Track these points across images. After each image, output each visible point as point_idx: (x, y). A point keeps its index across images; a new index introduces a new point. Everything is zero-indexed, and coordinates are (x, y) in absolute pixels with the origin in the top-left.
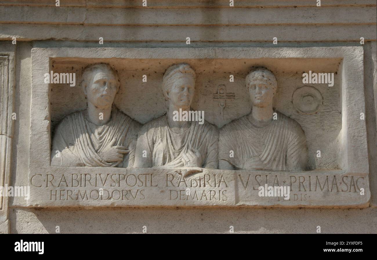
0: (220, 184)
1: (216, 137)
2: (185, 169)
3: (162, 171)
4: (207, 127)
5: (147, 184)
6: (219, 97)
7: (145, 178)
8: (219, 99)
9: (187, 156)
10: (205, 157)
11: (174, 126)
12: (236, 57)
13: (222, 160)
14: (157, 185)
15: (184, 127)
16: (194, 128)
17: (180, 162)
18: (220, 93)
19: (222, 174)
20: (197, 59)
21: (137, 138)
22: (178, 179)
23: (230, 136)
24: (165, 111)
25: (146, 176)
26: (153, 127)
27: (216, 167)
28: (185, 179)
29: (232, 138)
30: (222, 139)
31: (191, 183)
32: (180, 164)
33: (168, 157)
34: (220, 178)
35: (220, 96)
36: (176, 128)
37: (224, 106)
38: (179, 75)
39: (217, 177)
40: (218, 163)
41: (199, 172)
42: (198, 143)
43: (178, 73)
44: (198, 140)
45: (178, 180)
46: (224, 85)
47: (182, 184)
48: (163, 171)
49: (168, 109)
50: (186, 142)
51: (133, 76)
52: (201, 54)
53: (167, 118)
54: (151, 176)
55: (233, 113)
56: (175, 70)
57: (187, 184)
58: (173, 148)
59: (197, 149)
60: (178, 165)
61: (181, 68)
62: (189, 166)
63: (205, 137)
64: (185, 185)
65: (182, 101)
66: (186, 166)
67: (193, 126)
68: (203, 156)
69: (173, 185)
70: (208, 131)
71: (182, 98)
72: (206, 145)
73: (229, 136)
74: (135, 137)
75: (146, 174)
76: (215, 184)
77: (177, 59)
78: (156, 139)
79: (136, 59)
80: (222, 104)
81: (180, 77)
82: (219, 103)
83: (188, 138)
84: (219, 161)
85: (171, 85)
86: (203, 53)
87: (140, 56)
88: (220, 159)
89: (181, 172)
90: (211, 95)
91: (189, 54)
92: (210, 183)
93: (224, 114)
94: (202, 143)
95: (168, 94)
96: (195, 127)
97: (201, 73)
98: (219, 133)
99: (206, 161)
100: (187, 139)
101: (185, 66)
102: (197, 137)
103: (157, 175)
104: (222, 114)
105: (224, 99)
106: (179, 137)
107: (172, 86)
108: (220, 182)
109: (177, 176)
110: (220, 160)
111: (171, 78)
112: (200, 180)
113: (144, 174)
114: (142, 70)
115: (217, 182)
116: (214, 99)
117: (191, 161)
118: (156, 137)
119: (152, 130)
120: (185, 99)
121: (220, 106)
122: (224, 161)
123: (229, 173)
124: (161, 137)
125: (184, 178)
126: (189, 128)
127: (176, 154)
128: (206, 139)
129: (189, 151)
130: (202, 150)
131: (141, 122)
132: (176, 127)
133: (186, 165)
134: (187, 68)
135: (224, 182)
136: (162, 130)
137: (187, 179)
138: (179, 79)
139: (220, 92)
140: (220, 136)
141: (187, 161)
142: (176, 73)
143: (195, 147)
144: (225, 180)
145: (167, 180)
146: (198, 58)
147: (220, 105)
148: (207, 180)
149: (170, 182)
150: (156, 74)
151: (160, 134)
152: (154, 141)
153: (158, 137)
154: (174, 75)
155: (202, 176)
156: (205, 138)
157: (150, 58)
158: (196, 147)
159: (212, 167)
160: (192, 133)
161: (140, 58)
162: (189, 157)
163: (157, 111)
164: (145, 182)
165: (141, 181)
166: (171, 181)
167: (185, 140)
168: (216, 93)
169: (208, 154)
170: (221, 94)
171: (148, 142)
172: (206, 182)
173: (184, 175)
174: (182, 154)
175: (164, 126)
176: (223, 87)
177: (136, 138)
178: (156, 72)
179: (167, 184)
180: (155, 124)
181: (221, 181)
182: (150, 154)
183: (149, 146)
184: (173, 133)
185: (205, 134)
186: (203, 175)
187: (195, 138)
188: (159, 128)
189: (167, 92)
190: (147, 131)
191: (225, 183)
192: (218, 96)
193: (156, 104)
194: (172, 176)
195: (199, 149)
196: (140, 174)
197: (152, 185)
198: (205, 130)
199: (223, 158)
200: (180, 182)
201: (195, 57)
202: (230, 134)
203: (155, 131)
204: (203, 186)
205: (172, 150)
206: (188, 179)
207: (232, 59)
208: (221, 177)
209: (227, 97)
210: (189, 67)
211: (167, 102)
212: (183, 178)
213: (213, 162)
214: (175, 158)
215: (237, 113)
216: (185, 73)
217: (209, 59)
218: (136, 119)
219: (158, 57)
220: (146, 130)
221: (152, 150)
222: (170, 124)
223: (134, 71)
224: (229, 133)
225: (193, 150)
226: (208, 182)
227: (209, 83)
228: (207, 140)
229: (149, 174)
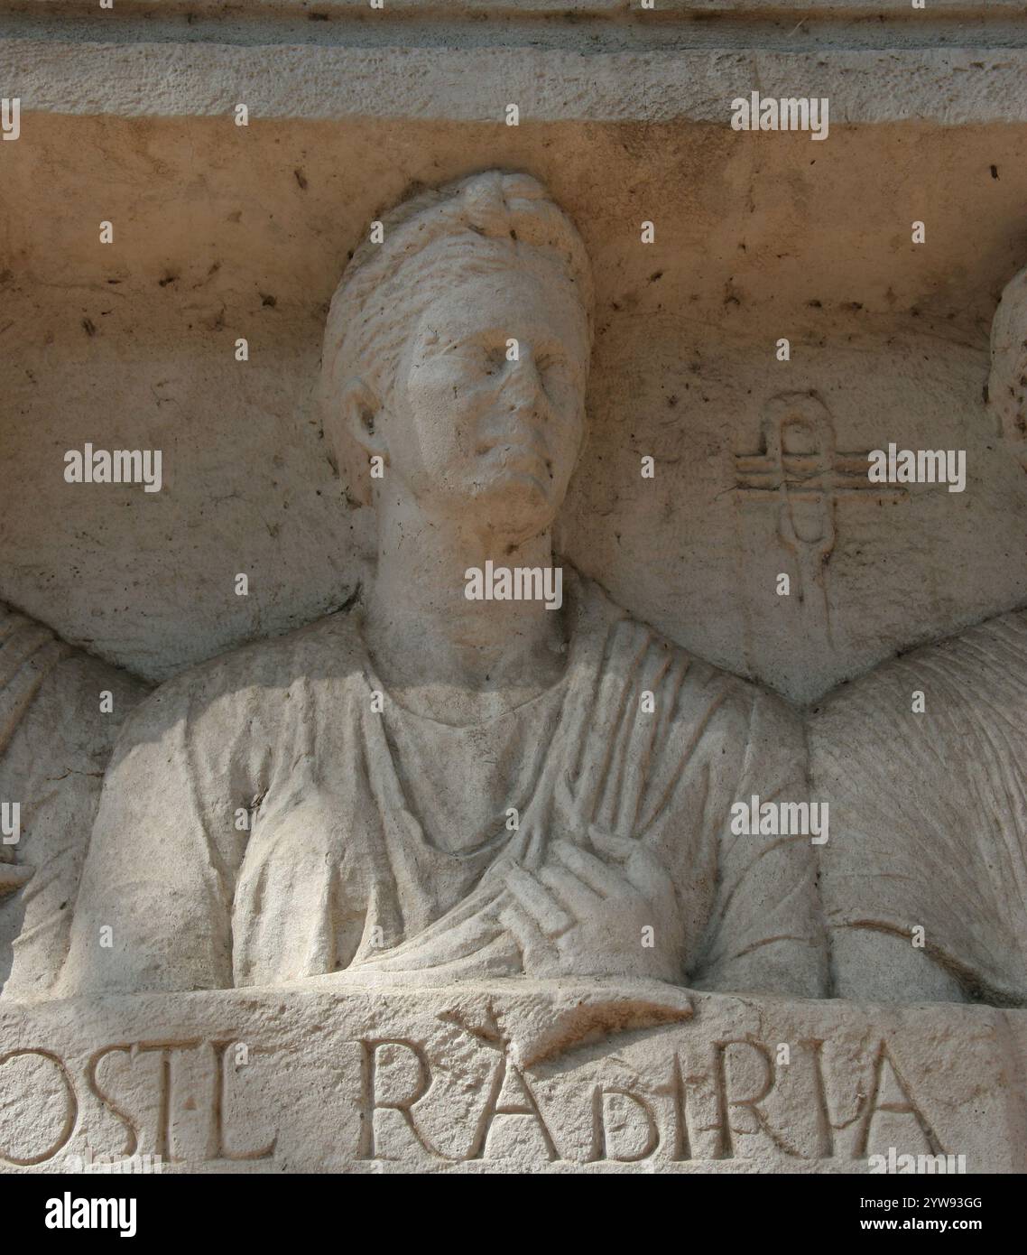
0: (873, 1129)
1: (784, 752)
2: (534, 991)
3: (316, 1009)
4: (705, 685)
5: (171, 1137)
6: (776, 479)
7: (155, 1078)
8: (782, 495)
9: (549, 889)
10: (710, 909)
11: (421, 672)
12: (928, 114)
13: (862, 932)
14: (268, 1141)
15: (511, 684)
16: (598, 681)
17: (488, 937)
18: (785, 453)
19: (879, 1033)
20: (606, 126)
21: (101, 775)
22: (475, 1088)
23: (907, 743)
24: (346, 587)
25: (167, 1066)
26: (245, 685)
27: (813, 982)
28: (540, 1087)
29: (926, 758)
30: (835, 770)
31: (598, 1120)
32: (486, 953)
33: (372, 907)
34: (868, 1075)
35: (787, 470)
36: (439, 690)
37: (825, 546)
38: (458, 251)
39: (839, 1063)
40: (830, 956)
41: (661, 1019)
42: (636, 794)
43: (453, 240)
44: (632, 768)
45: (468, 1097)
46: (812, 393)
47: (506, 1128)
48: (326, 1014)
49: (372, 559)
50: (533, 786)
51: (89, 328)
52: (642, 89)
53: (363, 623)
54: (212, 1058)
55: (902, 592)
56: (429, 217)
57: (557, 1136)
58: (416, 831)
59: (636, 835)
60: (471, 961)
61: (477, 194)
62: (569, 974)
63: (692, 748)
64: (537, 1140)
65: (489, 459)
66: (546, 967)
67: (589, 663)
68: (689, 895)
69: (423, 1144)
70: (712, 712)
71: (489, 434)
72: (710, 810)
73: (894, 746)
74: (83, 764)
75: (167, 1047)
76: (826, 1128)
77: (440, 128)
78: (266, 768)
79: (98, 120)
80: (810, 530)
81: (464, 268)
82: (786, 523)
83: (544, 756)
84: (829, 941)
85: (396, 330)
86: (659, 84)
87: (132, 96)
88: (839, 918)
89: (493, 1017)
90: (712, 460)
91: (540, 89)
92: (774, 1122)
93: (828, 606)
94: (667, 798)
95: (371, 425)
96: (601, 672)
97: (632, 299)
98: (806, 731)
99: (713, 940)
100: (539, 770)
101: (508, 181)
102: (625, 747)
103: (272, 1051)
104: (809, 600)
105: (819, 494)
106: (470, 751)
107: (404, 340)
108: (866, 1106)
109: (464, 1059)
110: (835, 933)
111: (396, 280)
112: (678, 1092)
113: (145, 1048)
114: (162, 283)
115: (841, 1107)
116: (743, 493)
117: (591, 928)
118: (270, 753)
119: (233, 708)
120: (511, 437)
121: (798, 545)
122: (876, 935)
123: (941, 1027)
124: (311, 753)
125: (529, 1076)
126: (548, 684)
127: (449, 882)
128: (707, 767)
129: (565, 852)
130: (674, 850)
131: (144, 665)
132: (438, 678)
133: (538, 961)
134: (523, 199)
135: (911, 1108)
136: (323, 698)
137: (552, 1088)
138: (462, 279)
139: (783, 443)
140: (821, 753)
141: (549, 925)
142: (433, 235)
143: (614, 819)
144: (914, 1087)
145: (366, 1101)
146: (614, 118)
147: (790, 537)
148: (745, 1089)
149: (397, 1113)
150: (269, 312)
151: (302, 729)
152: (248, 784)
153: (289, 749)
154: (421, 256)
155: (695, 1058)
156: (694, 760)
157: (213, 112)
158: (624, 822)
159: (777, 981)
160: (580, 714)
161: (134, 114)
162: (564, 894)
163: (280, 586)
164: (154, 1115)
165: (114, 1111)
166: (404, 1108)
167: (525, 777)
168: (754, 447)
169: (726, 886)
170: (791, 461)
171: (196, 790)
172: (731, 1111)
173: (530, 1047)
174: (505, 875)
175: (335, 673)
176: (810, 410)
177: (96, 769)
178: (269, 302)
179: (367, 1134)
180: (261, 660)
181: (881, 1099)
182: (207, 882)
183: (206, 826)
184: (412, 719)
185: (691, 727)
186: (707, 1049)
187: (610, 758)
188: (297, 687)
189: (361, 405)
190: (193, 713)
191: (920, 1119)
192: (768, 472)
193: (275, 531)
194: (415, 1061)
195: (653, 837)
196: (104, 1042)
197: (227, 1144)
198: (684, 700)
199: (869, 916)
200: (490, 1112)
201: (591, 111)
202: (904, 728)
203: (256, 711)
204: (711, 1150)
205: (408, 847)
206: (565, 1082)
207: (889, 127)
208: (877, 1065)
209: (843, 480)
210: (538, 191)
211: (359, 511)
212: (520, 1077)
213: (778, 945)
214: (435, 914)
215: (933, 593)
216: (509, 241)
217: (702, 124)
218: (101, 647)
219: (283, 110)
220: (186, 701)
221: (228, 858)
222: (390, 661)
223: (94, 287)
224: (896, 725)
225: (600, 840)
226: (756, 1113)
227: (696, 381)
228: (713, 774)
229: (193, 1044)
